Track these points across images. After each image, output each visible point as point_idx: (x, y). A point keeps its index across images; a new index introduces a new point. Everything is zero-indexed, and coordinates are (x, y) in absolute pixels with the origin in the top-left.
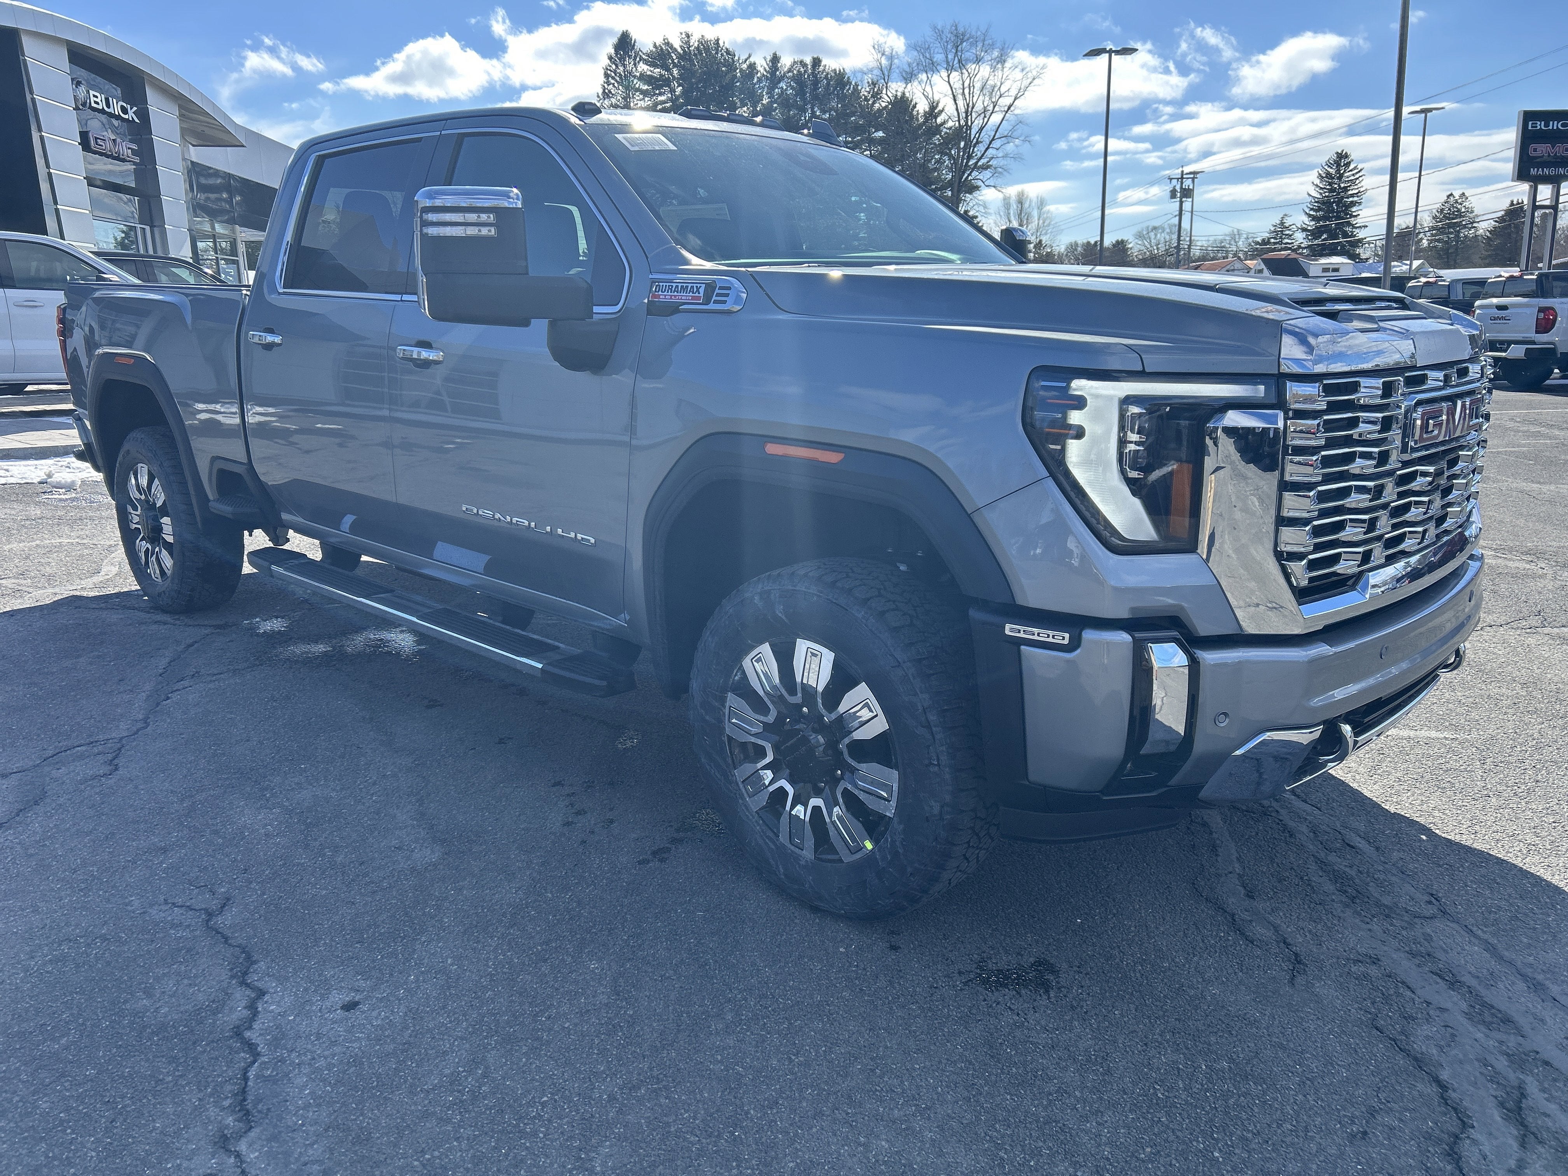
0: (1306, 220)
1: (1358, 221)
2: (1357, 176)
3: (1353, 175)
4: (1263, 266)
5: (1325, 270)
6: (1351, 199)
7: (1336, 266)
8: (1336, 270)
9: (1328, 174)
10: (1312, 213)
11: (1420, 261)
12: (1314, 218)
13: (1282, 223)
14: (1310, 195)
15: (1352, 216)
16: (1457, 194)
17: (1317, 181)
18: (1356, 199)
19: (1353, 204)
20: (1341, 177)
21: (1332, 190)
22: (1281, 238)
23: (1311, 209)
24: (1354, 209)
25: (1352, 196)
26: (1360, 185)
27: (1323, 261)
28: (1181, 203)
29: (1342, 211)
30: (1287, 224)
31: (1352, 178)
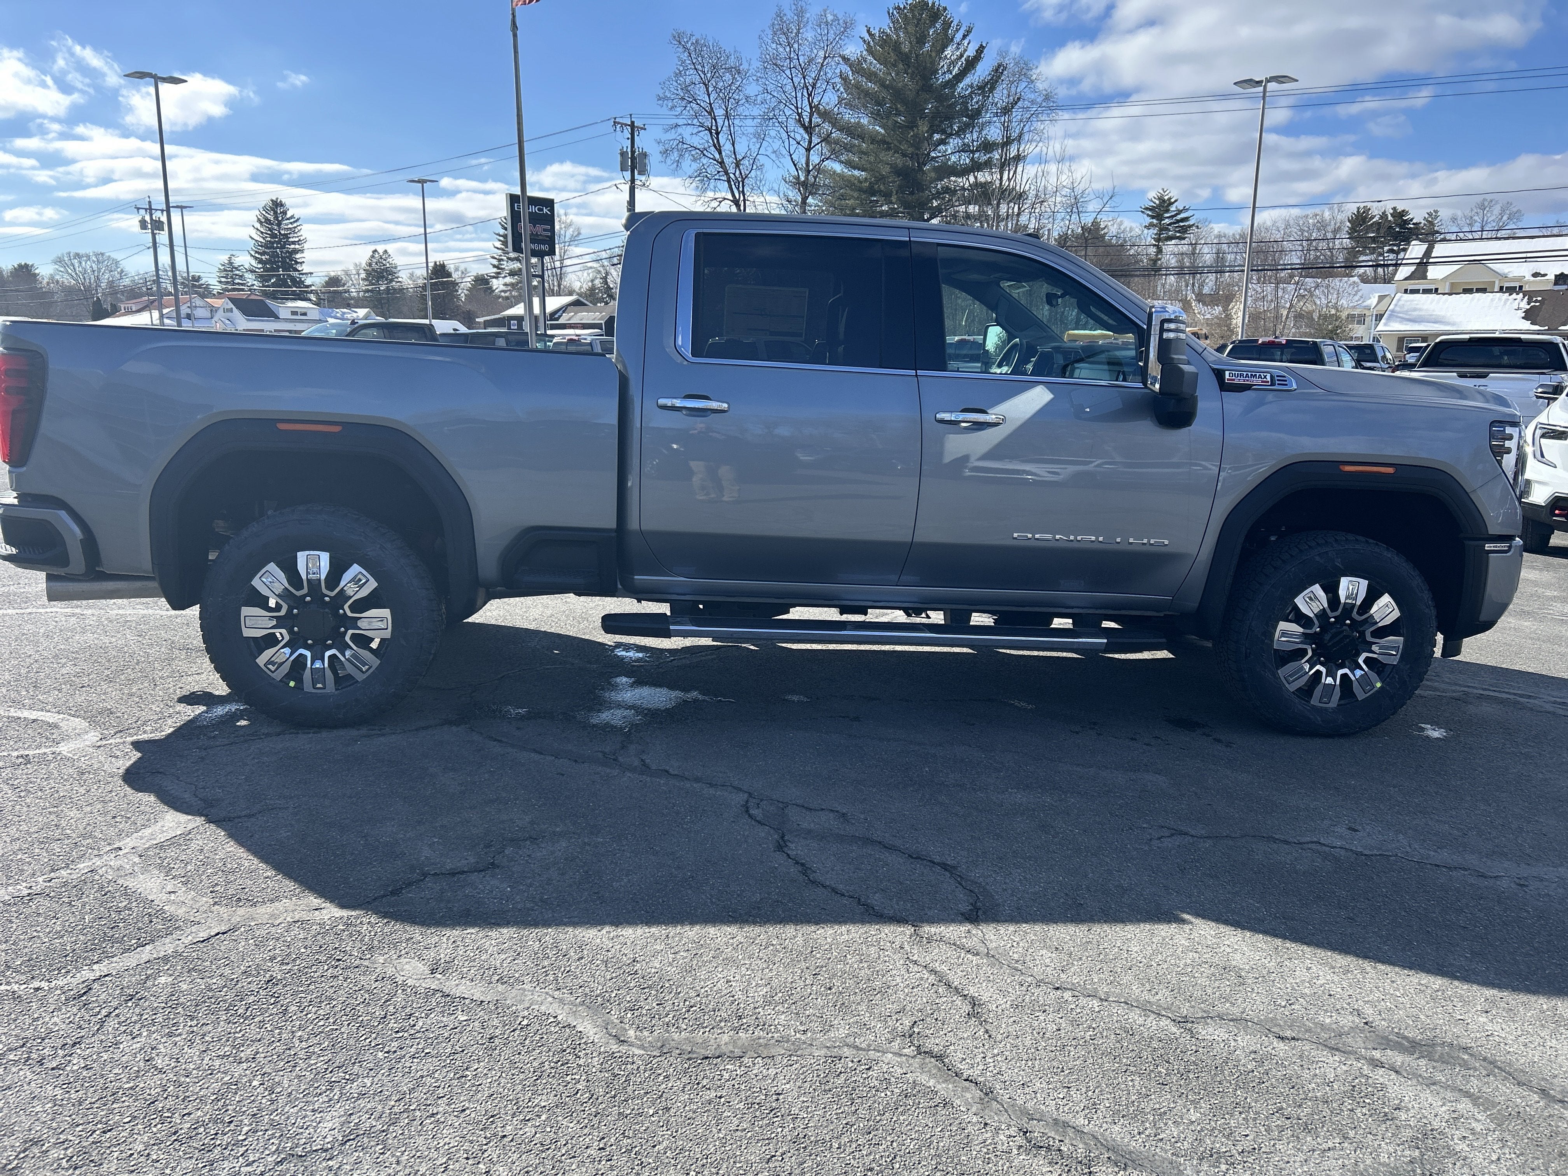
0: (254, 263)
1: (305, 268)
2: (295, 225)
3: (291, 223)
4: (231, 305)
5: (294, 313)
6: (293, 246)
7: (304, 311)
8: (305, 314)
9: (267, 221)
10: (257, 255)
11: (367, 310)
12: (260, 261)
13: (231, 263)
14: (252, 238)
15: (297, 263)
16: (381, 252)
17: (258, 225)
18: (297, 246)
19: (296, 251)
20: (279, 224)
21: (273, 236)
22: (232, 277)
23: (256, 252)
24: (298, 256)
25: (294, 243)
26: (299, 234)
27: (290, 304)
28: (154, 235)
29: (287, 257)
30: (236, 265)
31: (290, 226)
